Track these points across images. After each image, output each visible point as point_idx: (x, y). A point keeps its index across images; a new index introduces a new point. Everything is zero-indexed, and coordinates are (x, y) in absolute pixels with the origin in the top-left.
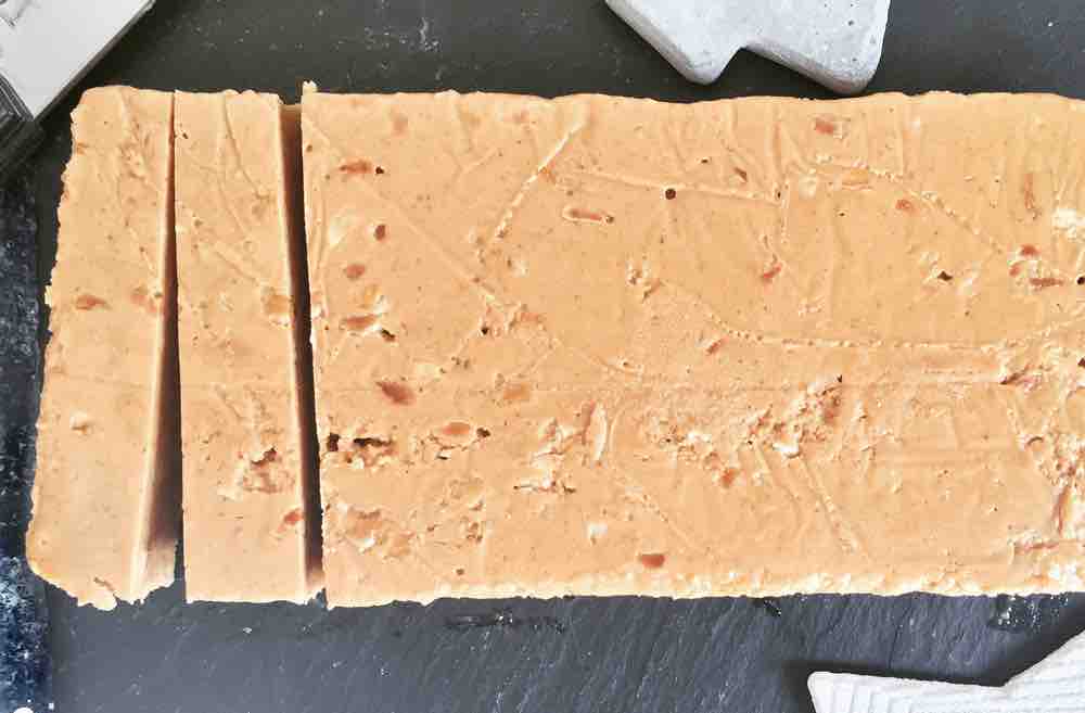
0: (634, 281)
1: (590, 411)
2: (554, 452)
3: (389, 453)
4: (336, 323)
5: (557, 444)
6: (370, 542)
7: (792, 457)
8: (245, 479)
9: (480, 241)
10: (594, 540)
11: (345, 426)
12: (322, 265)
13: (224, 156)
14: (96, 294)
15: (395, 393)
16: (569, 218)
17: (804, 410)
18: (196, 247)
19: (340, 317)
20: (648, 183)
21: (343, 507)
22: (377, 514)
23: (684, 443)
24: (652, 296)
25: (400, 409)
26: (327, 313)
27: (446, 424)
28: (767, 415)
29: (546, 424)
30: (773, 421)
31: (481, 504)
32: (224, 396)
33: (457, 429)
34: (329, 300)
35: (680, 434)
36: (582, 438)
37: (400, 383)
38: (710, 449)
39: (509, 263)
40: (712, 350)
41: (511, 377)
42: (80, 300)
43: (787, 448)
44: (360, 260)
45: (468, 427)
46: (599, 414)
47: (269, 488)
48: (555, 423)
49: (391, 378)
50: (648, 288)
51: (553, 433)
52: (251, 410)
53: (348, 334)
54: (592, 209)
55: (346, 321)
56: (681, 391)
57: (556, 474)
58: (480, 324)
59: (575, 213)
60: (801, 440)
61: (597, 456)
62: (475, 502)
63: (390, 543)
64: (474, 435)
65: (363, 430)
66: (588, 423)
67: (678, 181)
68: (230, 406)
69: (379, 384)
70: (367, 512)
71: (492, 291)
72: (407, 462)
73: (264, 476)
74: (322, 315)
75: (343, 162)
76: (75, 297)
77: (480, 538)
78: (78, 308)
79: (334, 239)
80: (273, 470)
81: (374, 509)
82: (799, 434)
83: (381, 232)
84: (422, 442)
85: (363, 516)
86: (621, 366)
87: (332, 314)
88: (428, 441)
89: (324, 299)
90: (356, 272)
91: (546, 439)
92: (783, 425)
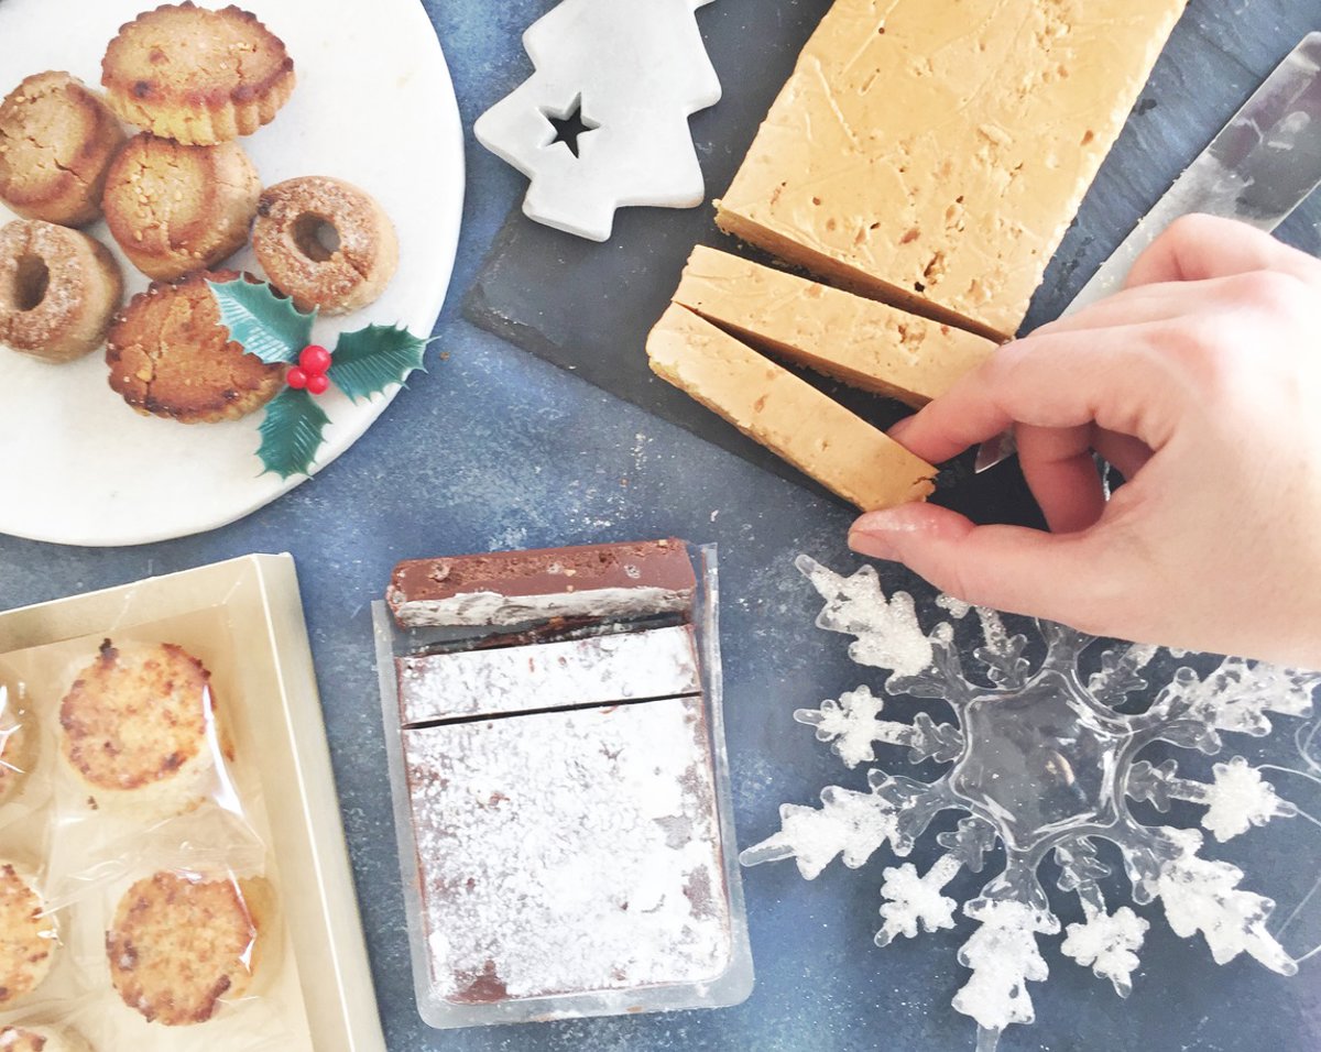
0: (919, 74)
1: (981, 133)
2: (993, 164)
3: (942, 257)
4: (854, 249)
5: (990, 161)
6: (989, 294)
7: (1069, 31)
8: (910, 349)
9: (852, 149)
10: (1057, 167)
11: (914, 275)
12: (817, 240)
13: (720, 286)
14: (758, 398)
15: (911, 237)
16: (865, 93)
17: (1045, 12)
18: (764, 322)
19: (852, 246)
20: (869, 40)
21: (960, 298)
22: (974, 282)
23: (1028, 88)
24: (934, 68)
25: (921, 239)
26: (845, 253)
27: (944, 217)
28: (1037, 34)
29: (974, 161)
30: (1042, 33)
31: (1001, 220)
32: (856, 342)
33: (950, 213)
34: (838, 248)
35: (1021, 88)
36: (994, 144)
37: (907, 232)
38: (1040, 75)
39: (872, 138)
40: (982, 48)
41: (937, 169)
42: (756, 408)
43: (1062, 31)
44: (827, 219)
45: (952, 207)
46: (985, 128)
47: (921, 337)
48: (977, 155)
49: (902, 234)
50: (928, 68)
51: (981, 160)
52: (870, 329)
53: (864, 247)
54: (866, 79)
55: (855, 244)
56: (997, 76)
57: (1007, 170)
58: (897, 171)
59: (864, 89)
60: (1062, 22)
61: (1009, 140)
62: (998, 223)
63: (996, 282)
64: (958, 206)
65: (922, 266)
66: (987, 136)
67: (877, 23)
68: (864, 340)
69: (900, 244)
70: (969, 287)
71: (882, 156)
72: (954, 249)
73: (912, 338)
74: (845, 256)
75: (769, 201)
76: (753, 410)
77: (1020, 231)
78: (759, 412)
79: (808, 227)
80: (912, 330)
81: (971, 283)
82: (1058, 21)
83: (816, 201)
84: (947, 236)
85: (971, 291)
86: (964, 104)
87: (848, 250)
88: (949, 232)
89: (837, 250)
90: (831, 225)
91: (984, 166)
92: (1047, 28)
